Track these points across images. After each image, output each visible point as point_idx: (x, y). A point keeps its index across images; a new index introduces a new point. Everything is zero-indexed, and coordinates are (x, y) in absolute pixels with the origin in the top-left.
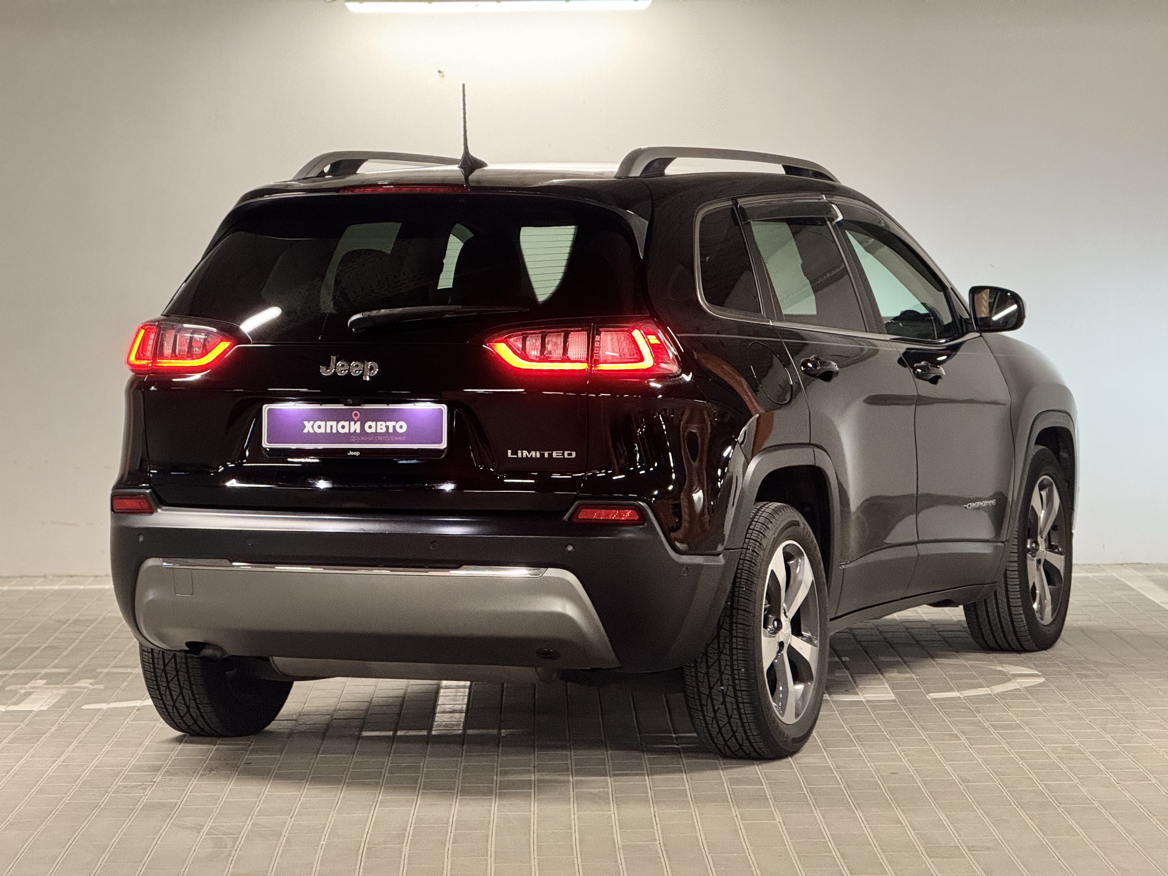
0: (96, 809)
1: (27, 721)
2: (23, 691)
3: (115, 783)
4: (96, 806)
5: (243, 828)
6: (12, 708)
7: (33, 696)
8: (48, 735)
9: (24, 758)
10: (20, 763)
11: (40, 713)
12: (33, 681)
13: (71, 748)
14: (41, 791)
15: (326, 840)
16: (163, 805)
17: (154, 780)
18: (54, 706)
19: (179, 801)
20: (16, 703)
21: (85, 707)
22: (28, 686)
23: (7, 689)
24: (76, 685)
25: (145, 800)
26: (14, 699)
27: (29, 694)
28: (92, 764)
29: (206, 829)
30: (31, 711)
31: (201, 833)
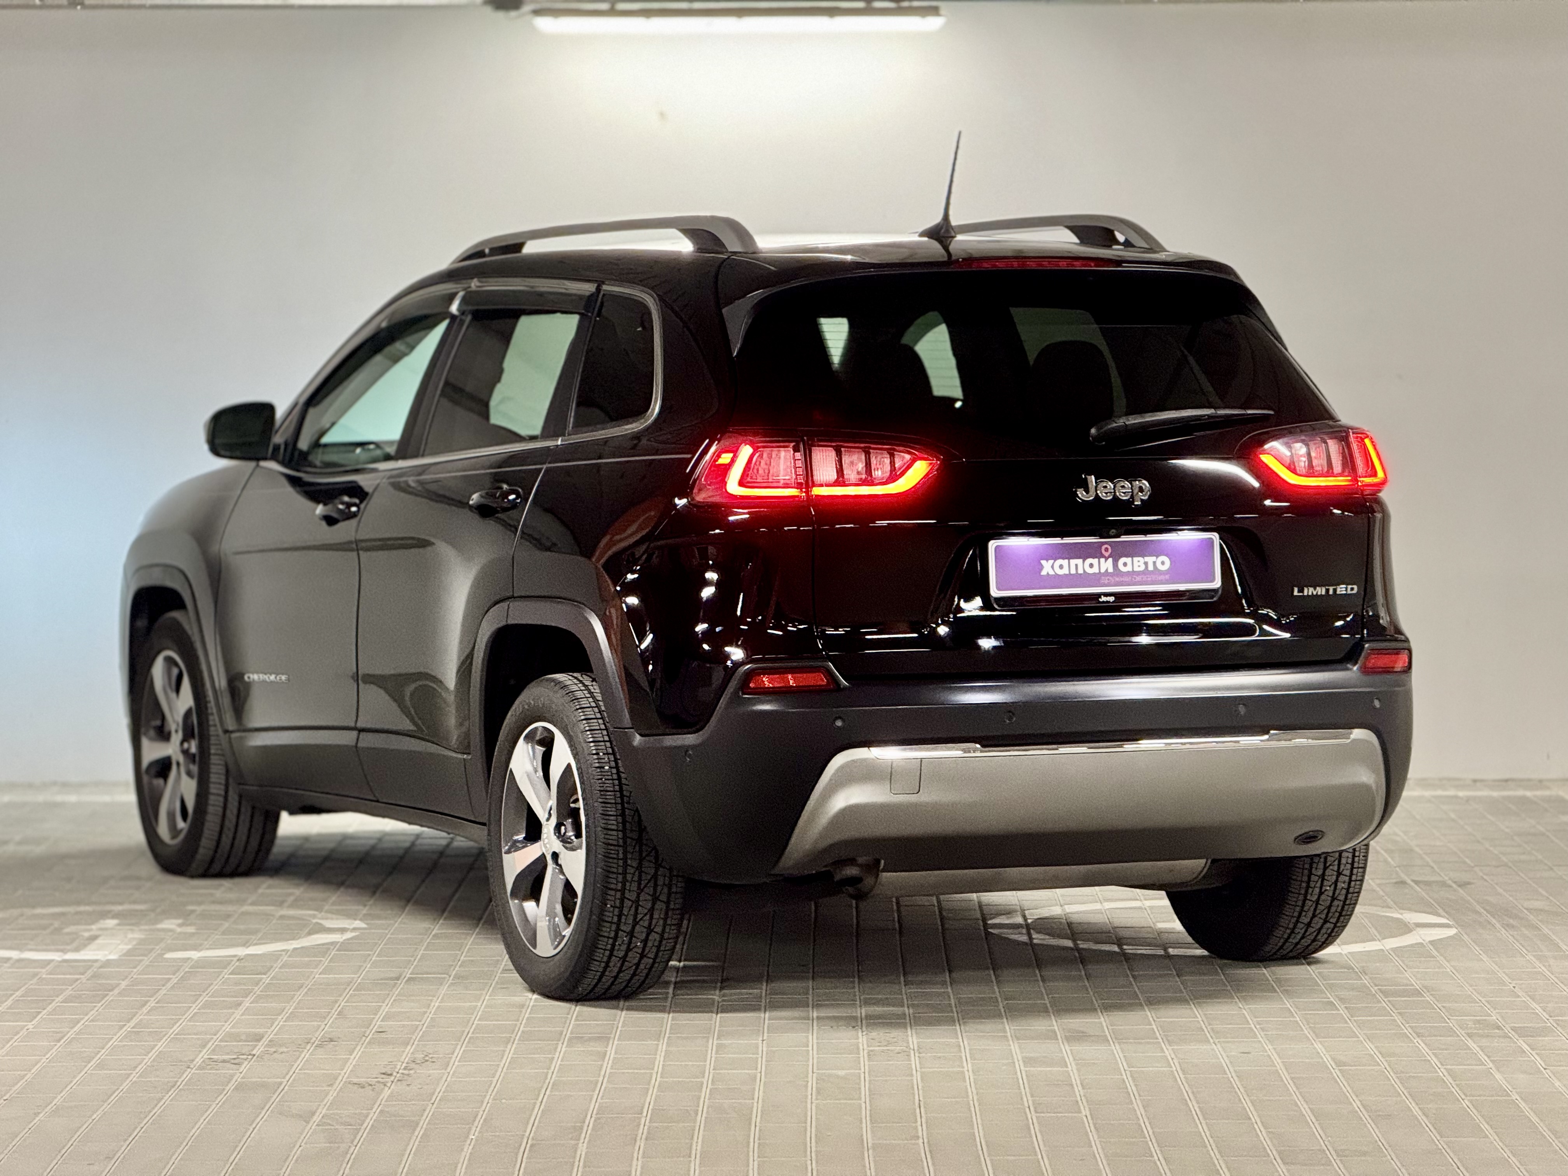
0: (173, 1090)
1: (89, 973)
2: (86, 934)
3: (201, 1056)
4: (173, 1087)
5: (367, 1116)
6: (69, 956)
7: (98, 941)
8: (116, 991)
9: (82, 1022)
10: (75, 1029)
11: (108, 963)
12: (102, 921)
13: (145, 1010)
14: (100, 1066)
15: (476, 1134)
16: (264, 1085)
17: (254, 1052)
18: (129, 953)
19: (285, 1081)
20: (77, 950)
21: (168, 955)
22: (93, 927)
23: (67, 930)
24: (160, 926)
25: (238, 1078)
26: (75, 945)
27: (94, 938)
28: (172, 1031)
29: (317, 1118)
30: (96, 961)
31: (311, 1123)
